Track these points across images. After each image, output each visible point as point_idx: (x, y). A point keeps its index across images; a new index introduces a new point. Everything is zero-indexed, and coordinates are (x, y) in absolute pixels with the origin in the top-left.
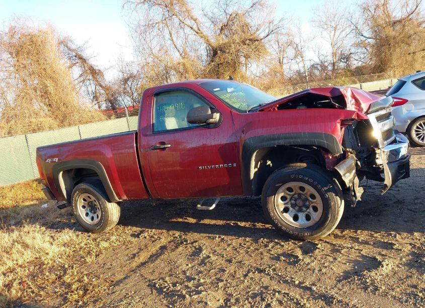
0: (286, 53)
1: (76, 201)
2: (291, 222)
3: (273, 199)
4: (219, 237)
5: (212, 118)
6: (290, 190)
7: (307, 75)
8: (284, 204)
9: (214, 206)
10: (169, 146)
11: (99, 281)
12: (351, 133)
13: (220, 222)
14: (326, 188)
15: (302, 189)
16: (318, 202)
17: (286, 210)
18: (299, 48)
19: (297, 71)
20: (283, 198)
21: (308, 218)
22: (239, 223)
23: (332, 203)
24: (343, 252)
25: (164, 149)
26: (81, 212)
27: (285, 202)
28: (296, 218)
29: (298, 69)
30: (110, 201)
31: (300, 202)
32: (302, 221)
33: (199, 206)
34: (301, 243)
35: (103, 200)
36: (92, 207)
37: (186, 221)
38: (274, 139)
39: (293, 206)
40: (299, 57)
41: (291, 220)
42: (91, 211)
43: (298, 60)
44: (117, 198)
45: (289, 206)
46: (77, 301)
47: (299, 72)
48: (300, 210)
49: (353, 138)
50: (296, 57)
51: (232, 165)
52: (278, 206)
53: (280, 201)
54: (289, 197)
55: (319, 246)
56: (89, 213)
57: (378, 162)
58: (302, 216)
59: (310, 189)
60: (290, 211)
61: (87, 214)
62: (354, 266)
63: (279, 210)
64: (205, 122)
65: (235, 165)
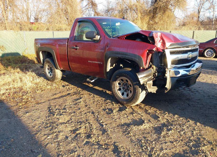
0: (204, 5)
1: (45, 66)
2: (120, 96)
3: (115, 83)
4: (93, 95)
5: (95, 38)
6: (122, 80)
7: (214, 20)
8: (119, 86)
9: (93, 81)
10: (78, 48)
11: (34, 101)
12: (158, 57)
13: (100, 89)
14: (135, 83)
15: (127, 81)
16: (132, 89)
17: (120, 89)
18: (214, 3)
19: (208, 17)
20: (119, 84)
21: (127, 95)
22: (107, 91)
23: (137, 91)
24: (134, 115)
25: (76, 49)
26: (47, 71)
27: (120, 86)
28: (123, 94)
29: (209, 16)
30: (57, 69)
31: (126, 87)
32: (125, 96)
33: (88, 79)
34: (122, 106)
35: (54, 68)
36: (51, 70)
37: (89, 85)
38: (117, 54)
39: (123, 88)
40: (212, 9)
41: (121, 95)
42: (51, 72)
43: (210, 11)
44: (59, 68)
45: (122, 88)
46: (20, 106)
47: (209, 18)
48: (125, 91)
49: (158, 60)
50: (210, 8)
51: (101, 63)
52: (116, 86)
53: (118, 85)
54: (122, 84)
55: (127, 110)
56: (50, 72)
57: (166, 75)
58: (125, 93)
59: (130, 82)
60: (121, 90)
61: (49, 73)
62: (132, 122)
63: (117, 89)
64: (92, 39)
65: (102, 63)
